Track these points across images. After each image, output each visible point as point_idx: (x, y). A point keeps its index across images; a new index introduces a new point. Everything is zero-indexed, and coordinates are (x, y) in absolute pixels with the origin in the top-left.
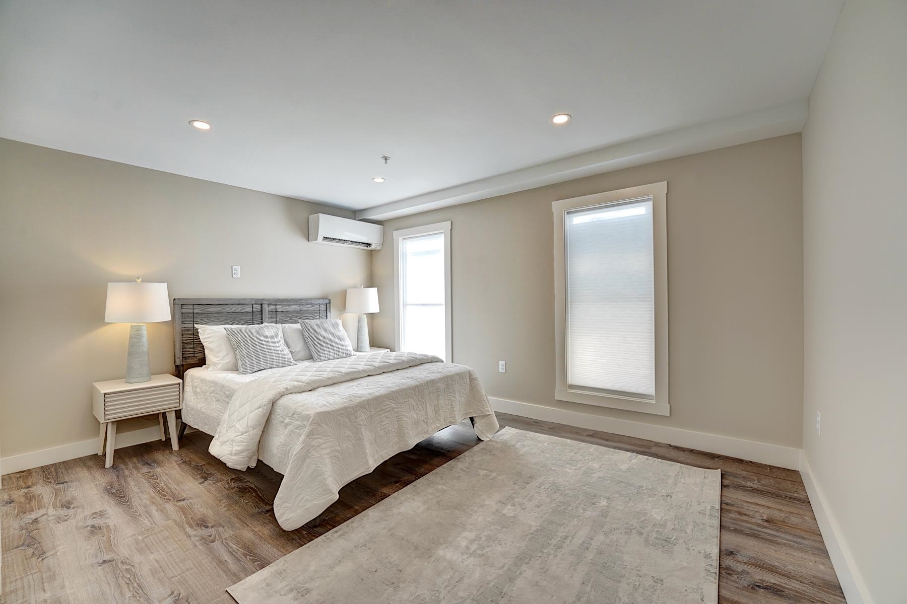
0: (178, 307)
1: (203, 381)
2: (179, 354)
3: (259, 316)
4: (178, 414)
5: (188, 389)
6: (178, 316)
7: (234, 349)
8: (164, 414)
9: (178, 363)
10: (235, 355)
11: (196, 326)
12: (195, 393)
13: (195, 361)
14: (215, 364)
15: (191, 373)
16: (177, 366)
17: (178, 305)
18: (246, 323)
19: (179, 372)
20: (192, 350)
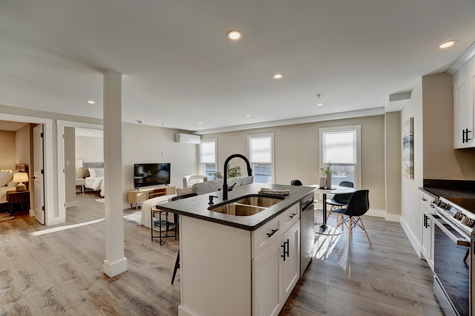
0: (84, 165)
1: (90, 179)
2: (84, 175)
3: (103, 167)
4: (84, 186)
5: (86, 181)
6: (84, 166)
7: (96, 173)
8: (81, 186)
9: (84, 176)
10: (96, 175)
11: (88, 169)
12: (88, 181)
13: (87, 176)
14: (92, 176)
15: (87, 178)
16: (84, 177)
17: (84, 164)
18: (99, 168)
19: (84, 178)
20: (87, 174)
